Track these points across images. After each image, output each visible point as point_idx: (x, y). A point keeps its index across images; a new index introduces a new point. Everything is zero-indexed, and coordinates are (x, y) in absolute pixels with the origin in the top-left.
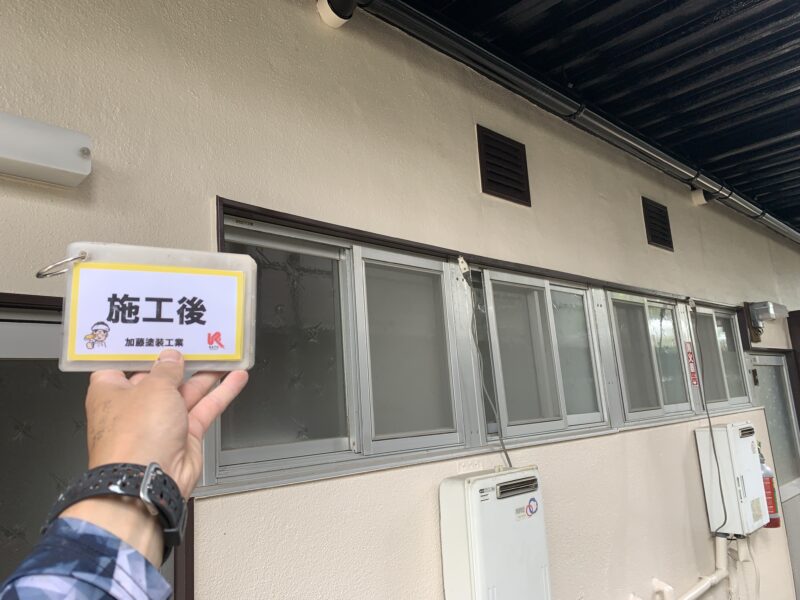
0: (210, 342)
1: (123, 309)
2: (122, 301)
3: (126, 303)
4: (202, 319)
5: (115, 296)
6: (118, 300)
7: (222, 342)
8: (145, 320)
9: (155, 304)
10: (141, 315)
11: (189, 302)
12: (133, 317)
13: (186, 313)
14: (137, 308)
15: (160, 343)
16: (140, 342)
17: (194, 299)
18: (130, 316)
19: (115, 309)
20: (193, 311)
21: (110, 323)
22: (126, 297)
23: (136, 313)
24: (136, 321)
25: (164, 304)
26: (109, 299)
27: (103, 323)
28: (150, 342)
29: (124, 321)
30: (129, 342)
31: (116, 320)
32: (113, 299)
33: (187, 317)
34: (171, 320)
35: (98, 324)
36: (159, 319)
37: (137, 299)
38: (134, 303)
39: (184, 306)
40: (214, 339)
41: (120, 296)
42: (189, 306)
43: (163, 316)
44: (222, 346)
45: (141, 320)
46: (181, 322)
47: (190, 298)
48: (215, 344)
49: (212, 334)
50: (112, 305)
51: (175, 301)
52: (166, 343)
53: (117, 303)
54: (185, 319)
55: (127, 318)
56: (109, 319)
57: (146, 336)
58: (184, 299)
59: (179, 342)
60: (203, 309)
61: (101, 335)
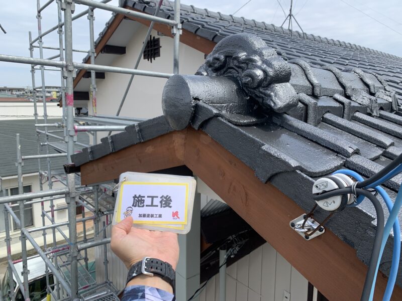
0: (173, 216)
1: (138, 201)
2: (138, 198)
3: (140, 198)
4: (170, 205)
5: (135, 195)
6: (137, 197)
7: (179, 216)
8: (147, 206)
9: (151, 198)
10: (145, 204)
11: (165, 198)
13: (163, 203)
14: (144, 200)
15: (152, 216)
16: (144, 216)
17: (167, 196)
19: (135, 201)
20: (166, 202)
21: (133, 207)
22: (140, 196)
23: (143, 203)
24: (143, 206)
25: (154, 198)
27: (130, 207)
28: (148, 216)
29: (139, 206)
30: (140, 216)
31: (135, 206)
32: (135, 197)
33: (164, 204)
34: (157, 206)
35: (129, 207)
36: (152, 205)
37: (144, 197)
38: (143, 199)
39: (163, 199)
40: (175, 214)
41: (137, 196)
42: (165, 199)
43: (154, 204)
46: (161, 207)
47: (165, 196)
48: (176, 217)
49: (174, 212)
50: (134, 199)
52: (155, 216)
53: (136, 199)
54: (163, 205)
55: (140, 205)
56: (133, 205)
57: (146, 213)
60: (171, 201)
61: (130, 212)
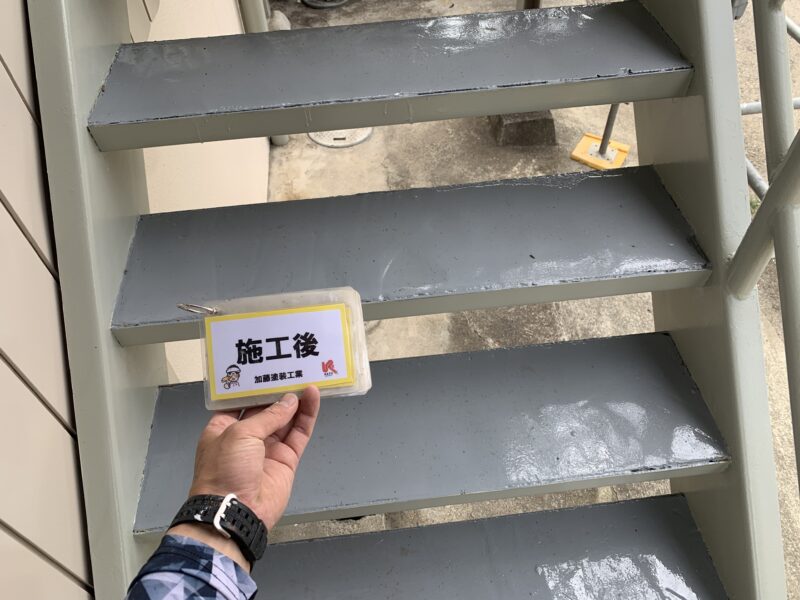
12: (258, 358)
18: (255, 357)
26: (237, 345)
44: (335, 372)
45: (265, 359)
51: (291, 338)
58: (298, 335)
59: (299, 374)
